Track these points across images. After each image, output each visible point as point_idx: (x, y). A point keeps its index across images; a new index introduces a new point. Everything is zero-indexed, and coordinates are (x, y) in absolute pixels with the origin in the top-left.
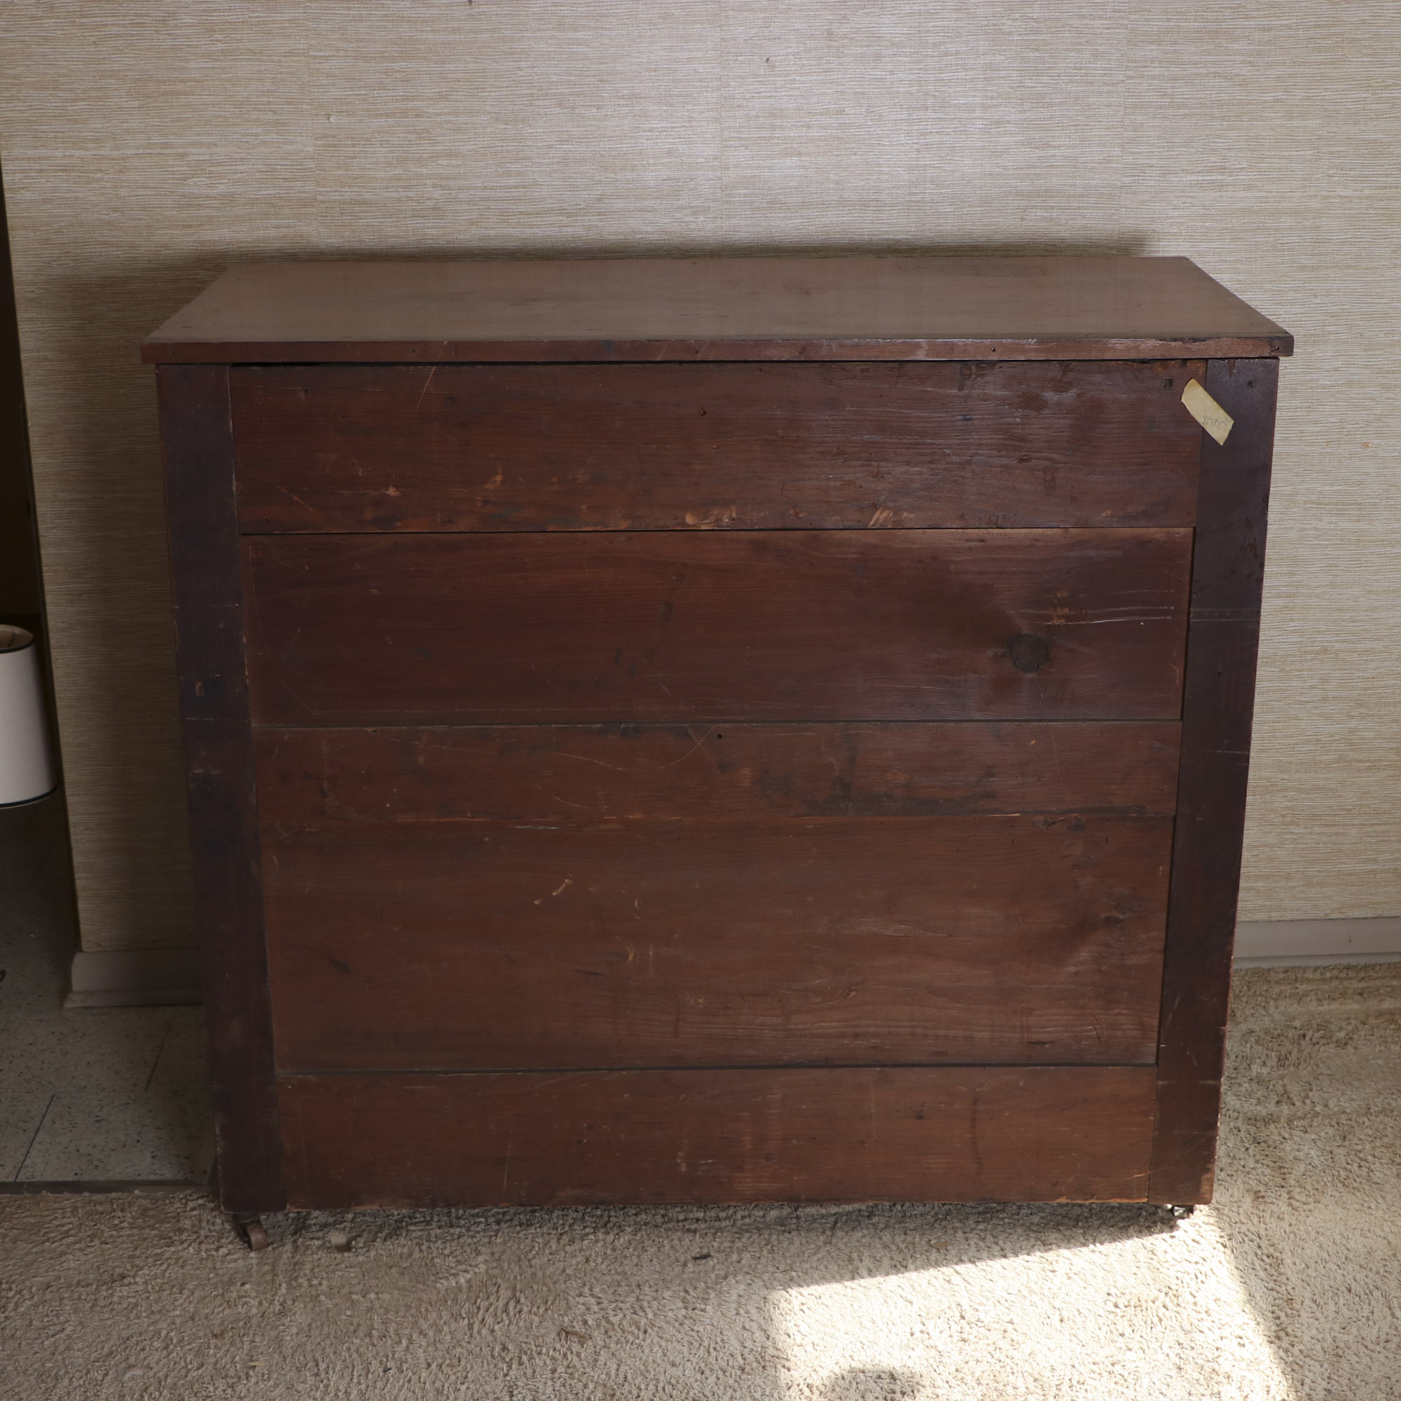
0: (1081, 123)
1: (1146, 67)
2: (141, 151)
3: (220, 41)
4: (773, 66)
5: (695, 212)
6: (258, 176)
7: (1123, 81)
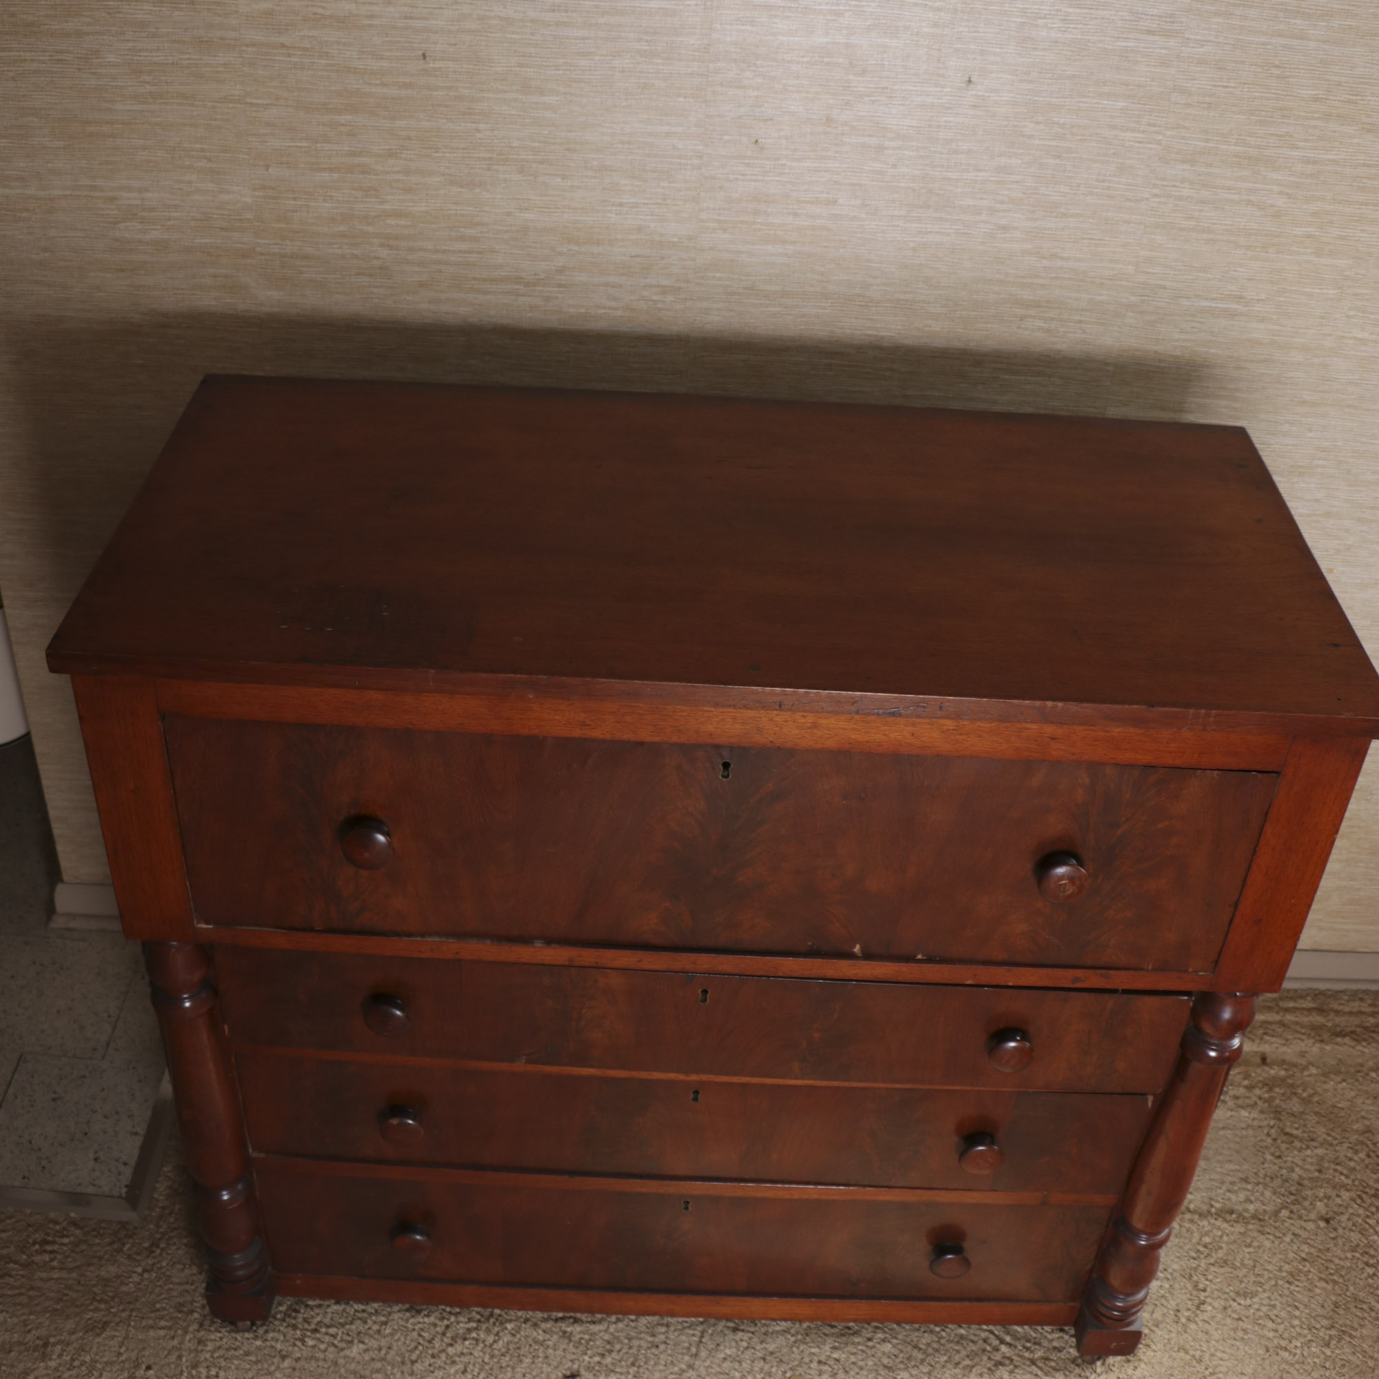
0: (1096, 237)
1: (1174, 186)
2: (68, 192)
3: (148, 83)
4: (763, 149)
5: (665, 290)
6: (193, 223)
7: (1147, 199)
